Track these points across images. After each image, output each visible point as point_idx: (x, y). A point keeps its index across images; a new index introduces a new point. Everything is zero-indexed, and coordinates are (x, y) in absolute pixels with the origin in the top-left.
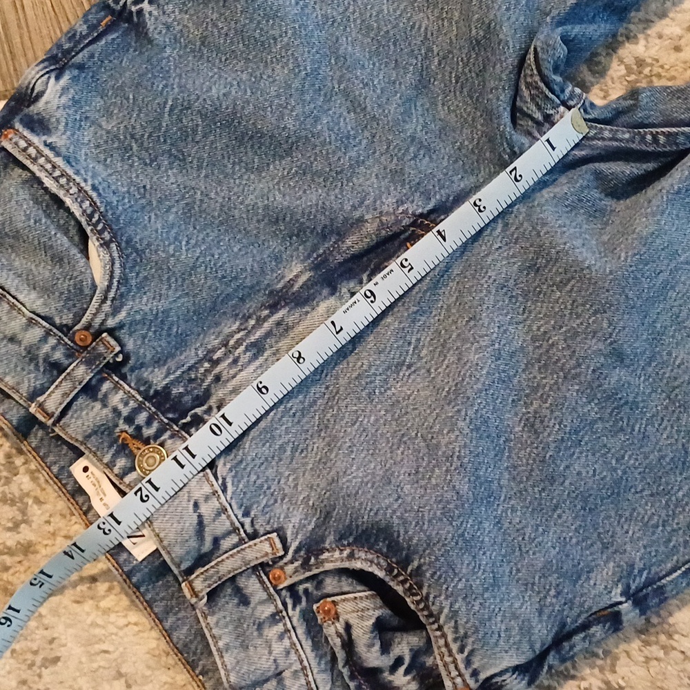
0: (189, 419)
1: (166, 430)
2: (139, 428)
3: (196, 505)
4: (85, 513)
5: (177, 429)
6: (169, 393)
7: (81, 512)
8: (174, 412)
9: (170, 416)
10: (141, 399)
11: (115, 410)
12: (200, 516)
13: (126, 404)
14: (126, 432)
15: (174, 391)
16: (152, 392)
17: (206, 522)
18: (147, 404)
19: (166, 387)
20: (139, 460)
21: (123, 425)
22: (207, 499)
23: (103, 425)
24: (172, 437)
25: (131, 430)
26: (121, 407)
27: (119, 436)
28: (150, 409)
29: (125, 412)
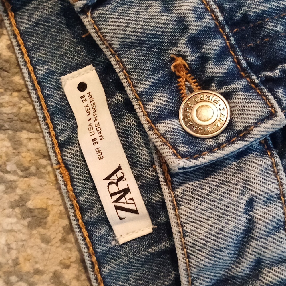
0: (277, 73)
1: (240, 77)
2: (204, 59)
3: (250, 204)
4: (62, 146)
5: (257, 81)
6: (262, 27)
7: (55, 142)
8: (257, 57)
9: (252, 60)
10: (221, 18)
11: (181, 21)
12: (251, 221)
13: (200, 18)
14: (184, 57)
15: (270, 26)
16: (239, 14)
17: (256, 233)
18: (227, 31)
19: (260, 16)
20: (187, 106)
21: (183, 46)
22: (269, 200)
23: (155, 36)
24: (246, 89)
25: (192, 57)
26: (191, 18)
27: (173, 60)
28: (228, 38)
29: (195, 27)
